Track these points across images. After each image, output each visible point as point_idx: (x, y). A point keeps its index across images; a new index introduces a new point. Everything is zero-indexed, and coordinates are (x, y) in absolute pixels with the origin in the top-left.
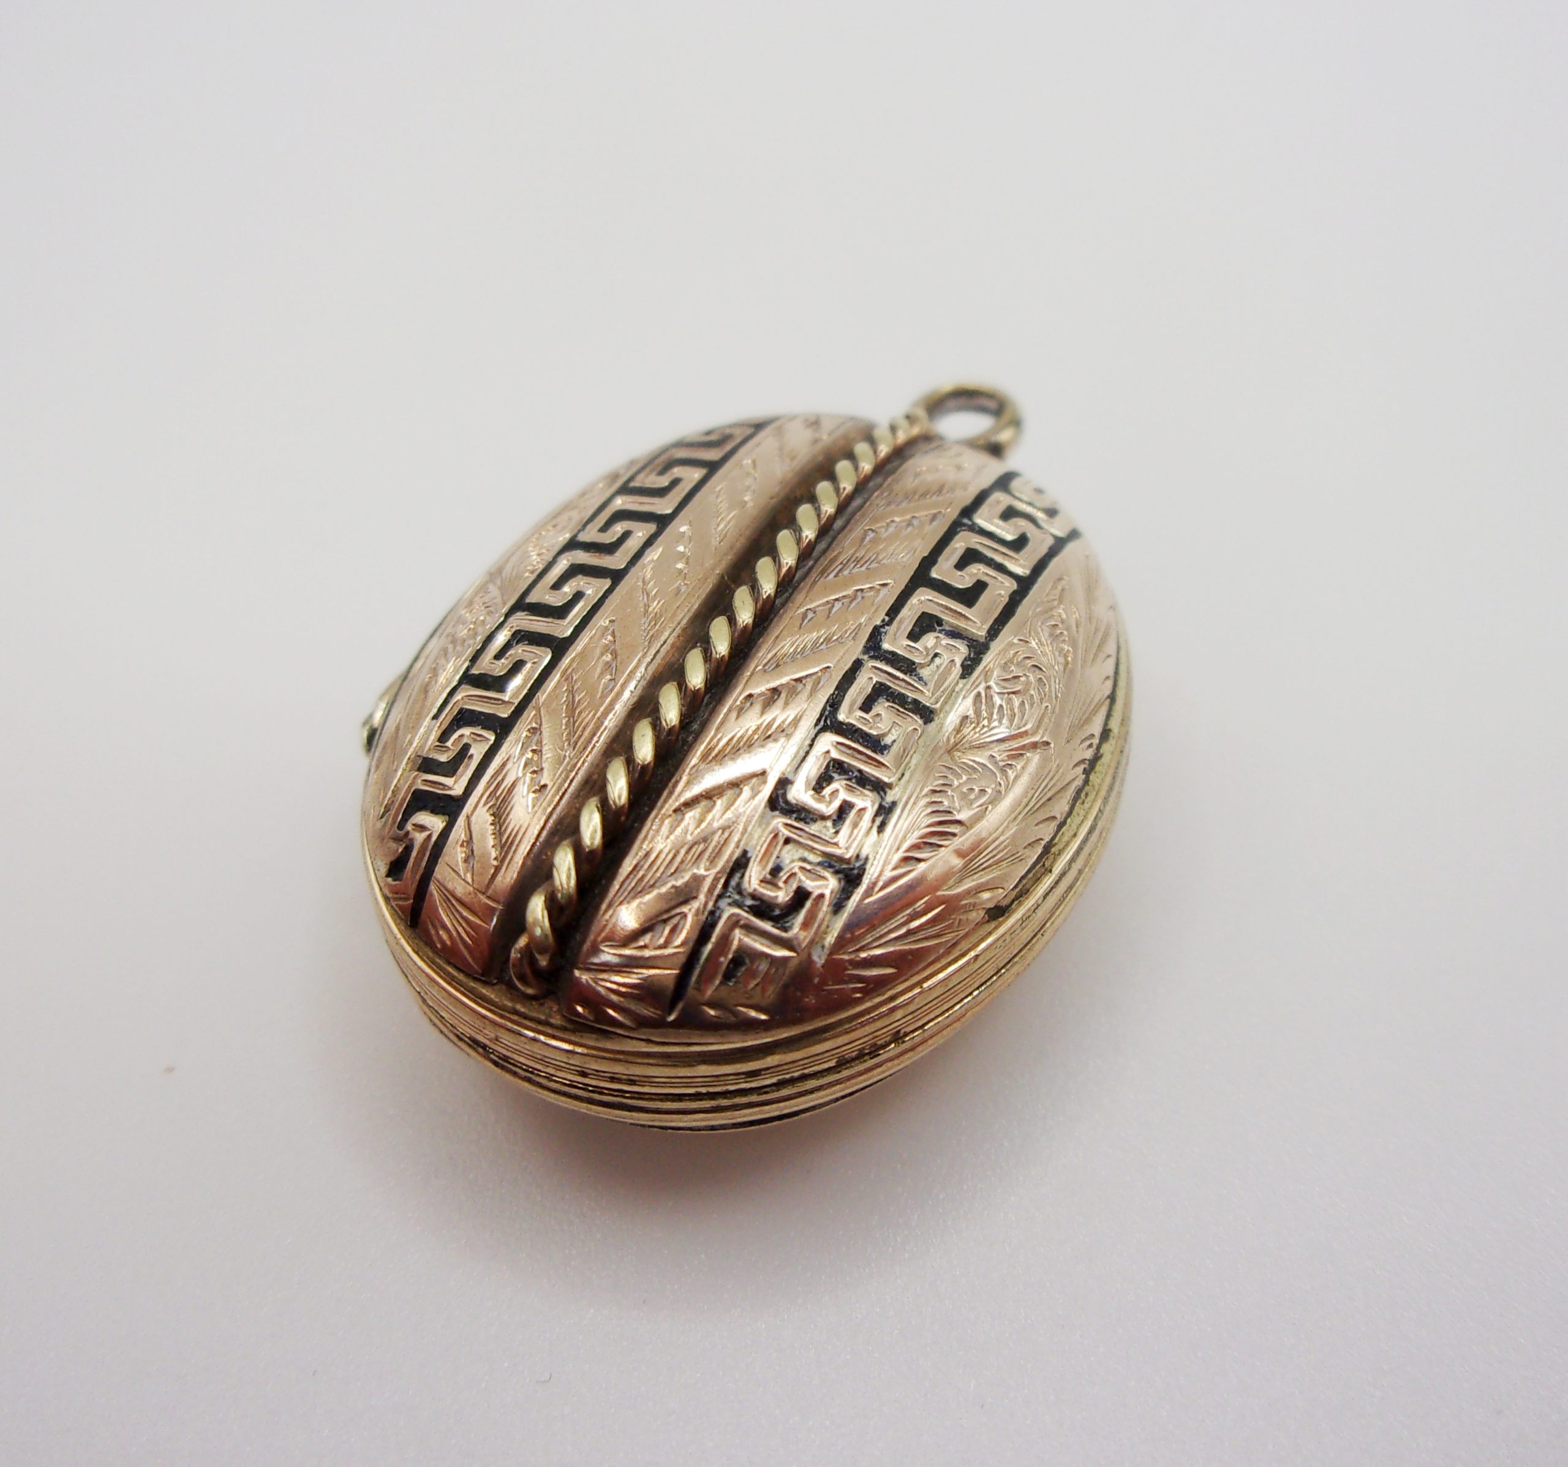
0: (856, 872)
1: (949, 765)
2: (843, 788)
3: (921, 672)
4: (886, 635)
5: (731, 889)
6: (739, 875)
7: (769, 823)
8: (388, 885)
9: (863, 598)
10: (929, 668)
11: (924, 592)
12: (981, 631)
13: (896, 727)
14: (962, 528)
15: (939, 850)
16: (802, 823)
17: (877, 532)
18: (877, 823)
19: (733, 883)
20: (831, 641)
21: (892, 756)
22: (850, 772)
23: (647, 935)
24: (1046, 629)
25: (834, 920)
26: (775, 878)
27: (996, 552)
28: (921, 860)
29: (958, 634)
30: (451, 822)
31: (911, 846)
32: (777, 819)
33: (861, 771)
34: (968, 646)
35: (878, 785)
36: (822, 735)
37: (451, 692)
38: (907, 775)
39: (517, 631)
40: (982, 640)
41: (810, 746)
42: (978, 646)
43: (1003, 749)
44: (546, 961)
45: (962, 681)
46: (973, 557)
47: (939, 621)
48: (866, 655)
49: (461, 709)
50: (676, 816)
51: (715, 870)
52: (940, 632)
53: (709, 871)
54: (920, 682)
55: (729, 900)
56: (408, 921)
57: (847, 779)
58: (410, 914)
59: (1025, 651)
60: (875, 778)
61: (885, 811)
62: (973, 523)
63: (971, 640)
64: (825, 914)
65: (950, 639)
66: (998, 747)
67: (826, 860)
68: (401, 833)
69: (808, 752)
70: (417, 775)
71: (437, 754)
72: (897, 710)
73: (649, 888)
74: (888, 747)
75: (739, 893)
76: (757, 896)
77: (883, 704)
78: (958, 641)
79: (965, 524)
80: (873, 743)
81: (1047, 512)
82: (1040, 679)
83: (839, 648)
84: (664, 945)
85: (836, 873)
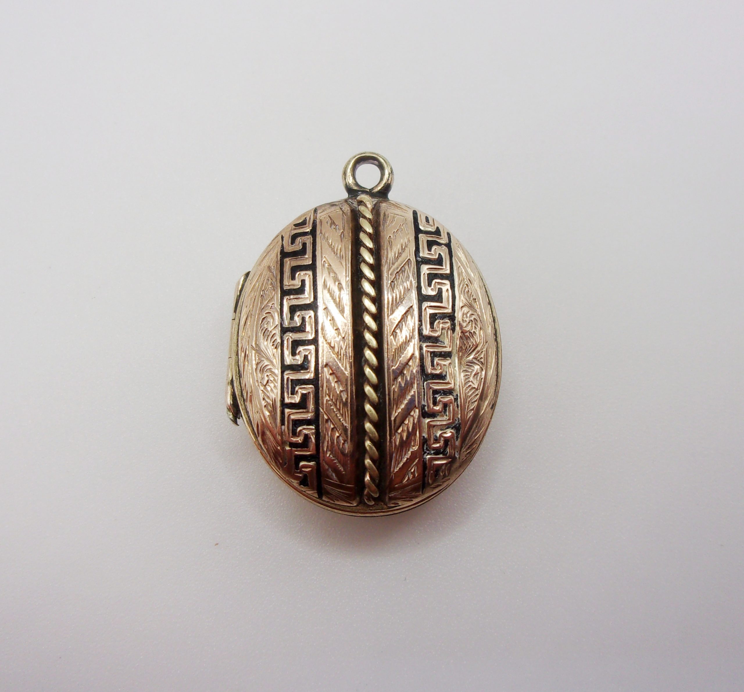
0: (458, 425)
1: (465, 369)
2: (441, 399)
3: (440, 339)
4: (423, 330)
5: (425, 451)
6: (425, 445)
7: (425, 423)
8: (302, 488)
9: (407, 317)
10: (442, 336)
11: (425, 304)
12: (449, 310)
13: (445, 366)
14: (420, 264)
15: (476, 402)
16: (435, 418)
17: (394, 282)
18: (456, 405)
19: (425, 448)
20: (407, 342)
21: (448, 379)
22: (440, 392)
23: (407, 476)
24: (466, 295)
25: (458, 443)
26: (437, 440)
27: (436, 270)
28: (473, 409)
29: (443, 316)
30: (318, 464)
31: (468, 406)
32: (427, 420)
33: (443, 390)
34: (449, 320)
35: (450, 392)
36: (425, 383)
37: (283, 413)
38: (456, 382)
39: (292, 380)
40: (452, 314)
41: (424, 389)
42: (452, 317)
43: (476, 353)
44: (378, 495)
45: (454, 335)
46: (431, 277)
47: (435, 314)
48: (421, 342)
49: (293, 420)
50: (397, 434)
51: (417, 447)
52: (438, 319)
53: (416, 448)
54: (442, 343)
55: (426, 454)
56: (317, 497)
57: (441, 395)
58: (317, 495)
59: (465, 309)
60: (448, 390)
61: (456, 399)
62: (421, 258)
63: (449, 317)
64: (455, 443)
65: (442, 320)
66: (474, 353)
67: (448, 426)
68: (299, 471)
69: (424, 392)
70: (291, 449)
71: (294, 440)
72: (442, 359)
73: (400, 462)
74: (446, 375)
75: (428, 450)
76: (434, 449)
77: (436, 360)
78: (445, 319)
79: (420, 261)
80: (441, 377)
81: (438, 232)
82: (475, 319)
83: (411, 344)
84: (414, 476)
85: (452, 429)
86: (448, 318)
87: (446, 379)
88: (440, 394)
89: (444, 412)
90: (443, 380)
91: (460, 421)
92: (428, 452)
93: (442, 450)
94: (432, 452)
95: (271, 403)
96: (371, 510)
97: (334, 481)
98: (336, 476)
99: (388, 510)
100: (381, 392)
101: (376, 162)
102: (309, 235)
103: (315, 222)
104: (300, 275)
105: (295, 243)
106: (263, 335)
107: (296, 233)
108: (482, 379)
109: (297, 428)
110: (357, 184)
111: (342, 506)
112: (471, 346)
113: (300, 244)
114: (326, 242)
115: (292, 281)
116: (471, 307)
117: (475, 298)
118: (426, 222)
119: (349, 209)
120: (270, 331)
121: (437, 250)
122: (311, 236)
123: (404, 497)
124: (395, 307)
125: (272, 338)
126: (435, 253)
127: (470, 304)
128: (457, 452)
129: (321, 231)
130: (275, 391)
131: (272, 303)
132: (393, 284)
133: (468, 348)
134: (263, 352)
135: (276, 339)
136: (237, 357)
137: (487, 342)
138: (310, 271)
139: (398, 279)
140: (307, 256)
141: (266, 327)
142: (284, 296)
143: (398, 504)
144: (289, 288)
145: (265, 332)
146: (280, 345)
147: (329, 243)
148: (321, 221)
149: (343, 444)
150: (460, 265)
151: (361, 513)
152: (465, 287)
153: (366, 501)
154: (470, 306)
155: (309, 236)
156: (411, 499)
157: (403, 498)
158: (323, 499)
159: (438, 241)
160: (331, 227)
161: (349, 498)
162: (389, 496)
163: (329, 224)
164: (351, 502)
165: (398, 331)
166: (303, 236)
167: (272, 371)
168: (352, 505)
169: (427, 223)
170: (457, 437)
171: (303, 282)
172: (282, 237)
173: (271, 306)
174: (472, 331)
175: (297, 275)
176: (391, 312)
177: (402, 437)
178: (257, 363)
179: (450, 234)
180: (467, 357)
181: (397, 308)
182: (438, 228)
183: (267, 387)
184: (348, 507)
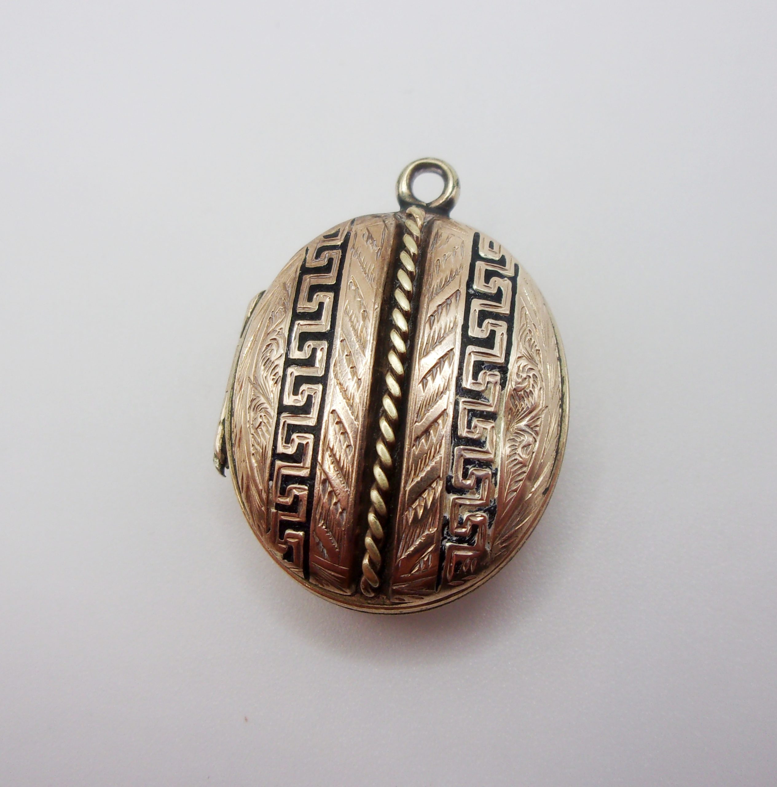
0: (492, 508)
1: (512, 438)
2: (474, 472)
3: (484, 395)
4: (462, 381)
5: (445, 536)
6: (446, 528)
7: (449, 499)
8: (286, 563)
9: (444, 362)
10: (487, 391)
11: (470, 348)
12: (502, 360)
13: (485, 430)
14: (472, 297)
15: (521, 482)
16: (463, 495)
17: (434, 316)
18: (493, 482)
19: (445, 532)
20: (440, 394)
21: (488, 446)
22: (474, 463)
23: (418, 566)
24: (527, 344)
25: (490, 532)
26: (461, 524)
27: (491, 307)
28: (515, 491)
29: (492, 366)
30: (307, 535)
31: (510, 485)
32: (452, 497)
33: (478, 460)
34: (499, 372)
35: (488, 464)
36: (456, 448)
37: (272, 464)
38: (497, 453)
39: (288, 425)
40: (504, 365)
41: (453, 456)
42: (503, 369)
43: (530, 419)
44: (377, 585)
45: (503, 392)
46: (483, 316)
47: (482, 363)
48: (458, 396)
49: (283, 475)
50: (411, 509)
51: (436, 529)
52: (485, 369)
53: (433, 530)
54: (486, 400)
55: (446, 540)
56: (303, 577)
57: (474, 467)
58: (303, 574)
59: (523, 362)
60: (485, 461)
61: (495, 475)
62: (474, 291)
63: (499, 368)
64: (486, 531)
65: (490, 371)
66: (527, 419)
67: (479, 508)
68: (283, 541)
69: (453, 459)
70: (277, 512)
71: (282, 500)
72: (482, 421)
73: (411, 546)
74: (485, 442)
75: (449, 536)
76: (457, 535)
77: (475, 421)
78: (494, 370)
79: (472, 294)
80: (478, 443)
81: (502, 262)
82: (534, 375)
83: (445, 397)
84: (426, 568)
85: (484, 512)
86: (497, 370)
87: (484, 447)
88: (474, 465)
89: (476, 489)
90: (480, 448)
91: (496, 504)
92: (449, 538)
93: (467, 538)
94: (455, 538)
95: (261, 451)
96: (369, 604)
97: (325, 559)
98: (327, 553)
99: (391, 606)
100: (398, 453)
101: (439, 171)
102: (338, 249)
103: (349, 234)
104: (319, 297)
105: (320, 257)
106: (264, 365)
107: (324, 246)
108: (533, 453)
109: (287, 486)
110: (412, 196)
111: (333, 593)
112: (525, 409)
113: (326, 260)
114: (358, 260)
115: (308, 303)
116: (531, 359)
117: (539, 349)
118: (490, 247)
119: (394, 222)
120: (272, 362)
121: (496, 282)
122: (340, 251)
123: (413, 592)
124: (431, 348)
125: (273, 371)
126: (495, 286)
127: (530, 355)
128: (489, 543)
129: (354, 245)
130: (267, 436)
131: (280, 328)
132: (433, 318)
133: (520, 411)
134: (260, 387)
135: (277, 372)
136: (232, 390)
137: (547, 407)
138: (331, 292)
139: (440, 313)
140: (331, 274)
141: (269, 357)
142: (296, 320)
143: (404, 600)
144: (302, 311)
145: (267, 362)
146: (281, 380)
147: (361, 261)
148: (356, 234)
149: (341, 513)
150: (525, 305)
151: (356, 606)
152: (527, 333)
153: (362, 591)
154: (529, 357)
155: (338, 251)
156: (421, 596)
157: (410, 594)
158: (310, 581)
159: (501, 272)
160: (367, 241)
161: (342, 584)
162: (392, 589)
163: (365, 239)
164: (344, 589)
165: (429, 378)
166: (331, 250)
167: (267, 412)
168: (345, 594)
169: (490, 249)
170: (490, 525)
171: (321, 305)
172: (307, 250)
173: (278, 330)
174: (528, 391)
175: (315, 297)
176: (425, 354)
177: (416, 514)
178: (252, 400)
179: (518, 267)
180: (517, 423)
181: (433, 349)
182: (503, 257)
183: (259, 430)
184: (341, 596)
